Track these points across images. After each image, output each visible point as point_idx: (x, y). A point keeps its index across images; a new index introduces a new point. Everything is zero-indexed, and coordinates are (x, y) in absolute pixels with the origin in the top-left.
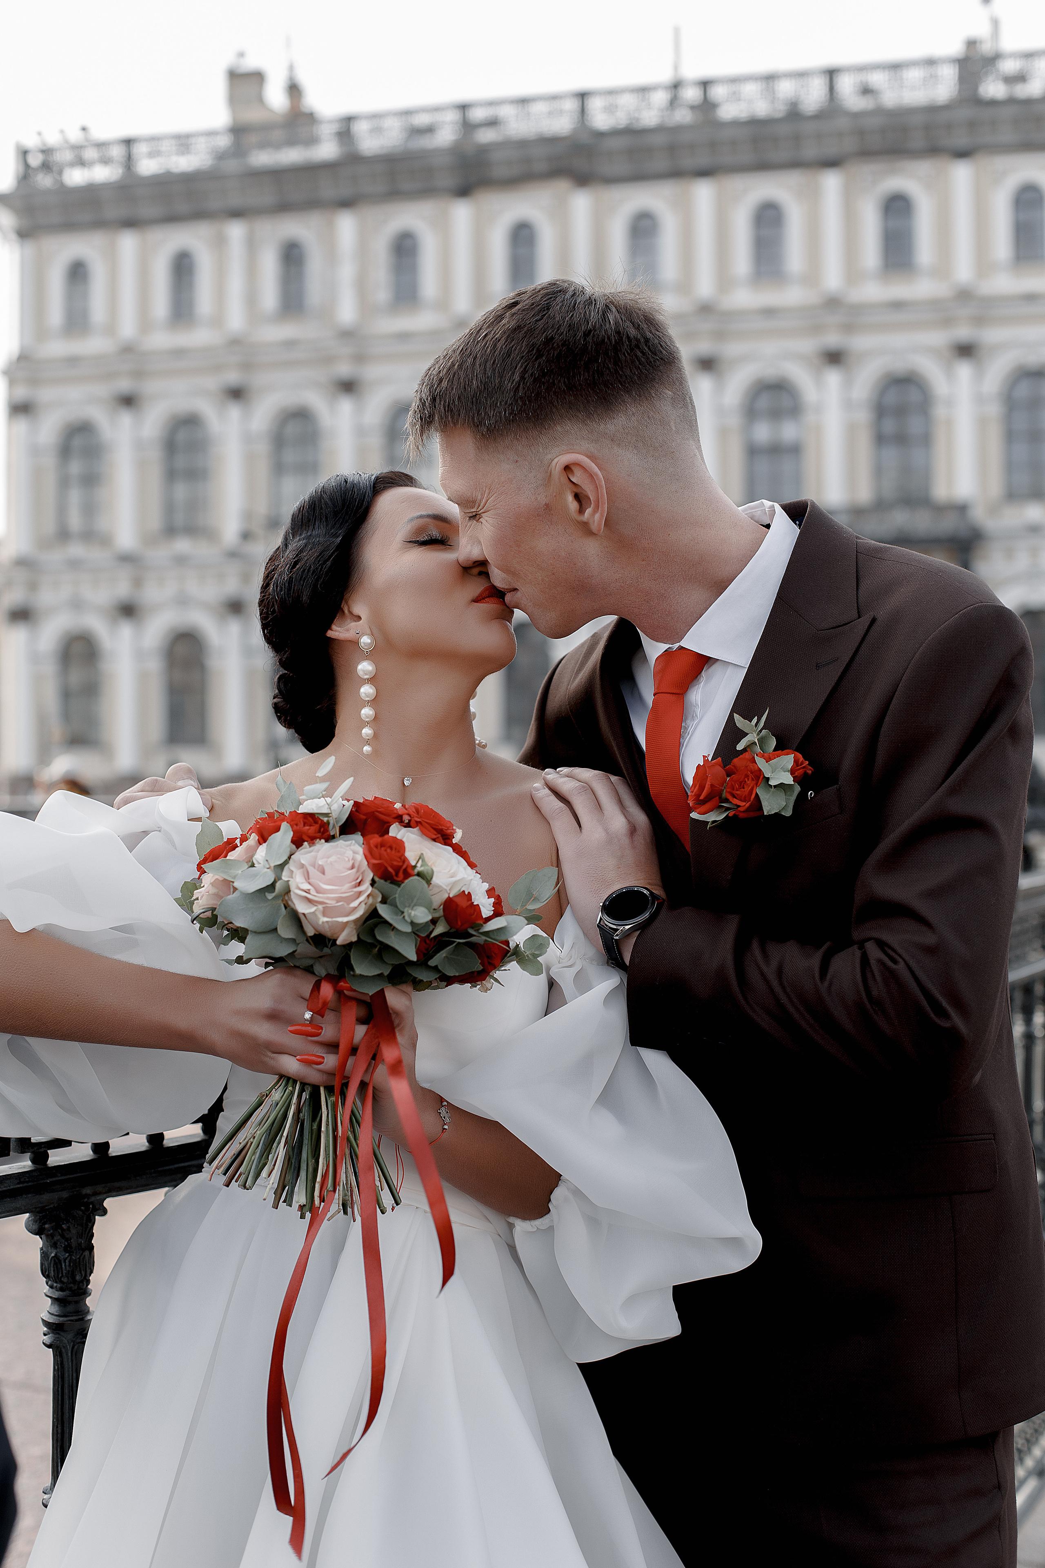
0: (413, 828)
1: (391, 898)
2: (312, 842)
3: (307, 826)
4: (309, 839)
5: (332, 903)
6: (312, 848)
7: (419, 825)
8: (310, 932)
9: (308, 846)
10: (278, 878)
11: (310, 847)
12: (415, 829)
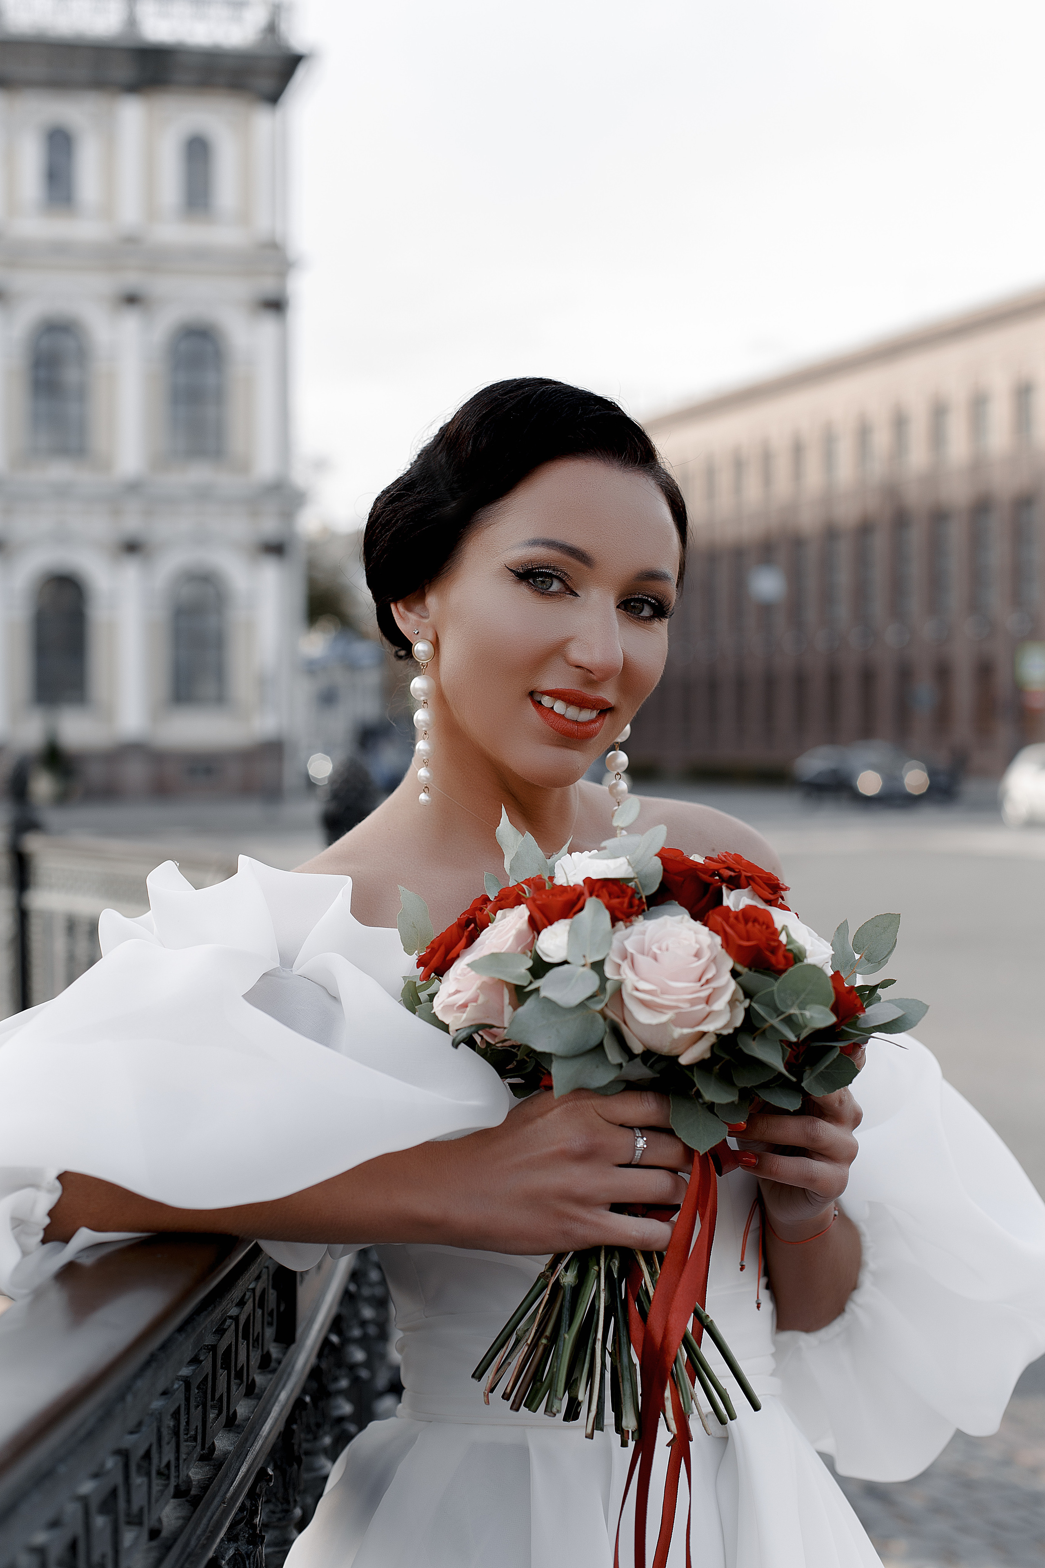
0: (744, 888)
1: (759, 994)
2: (629, 920)
3: (614, 898)
4: (623, 917)
5: (686, 1007)
6: (629, 930)
7: (751, 882)
8: (638, 1049)
9: (624, 927)
10: (604, 979)
11: (626, 927)
12: (746, 890)
